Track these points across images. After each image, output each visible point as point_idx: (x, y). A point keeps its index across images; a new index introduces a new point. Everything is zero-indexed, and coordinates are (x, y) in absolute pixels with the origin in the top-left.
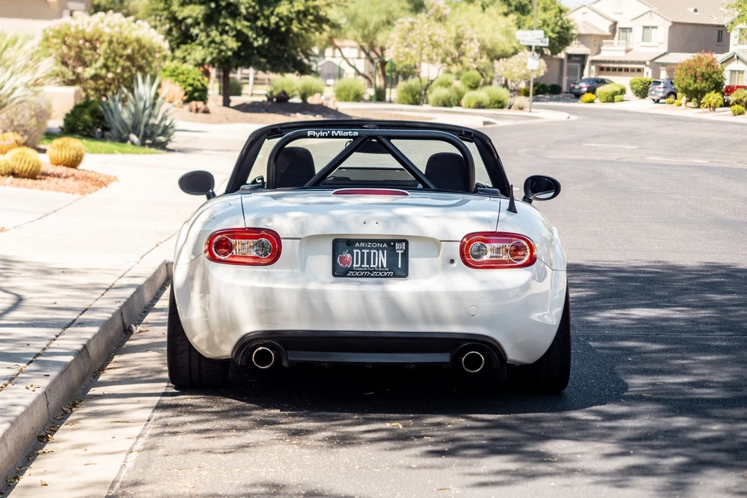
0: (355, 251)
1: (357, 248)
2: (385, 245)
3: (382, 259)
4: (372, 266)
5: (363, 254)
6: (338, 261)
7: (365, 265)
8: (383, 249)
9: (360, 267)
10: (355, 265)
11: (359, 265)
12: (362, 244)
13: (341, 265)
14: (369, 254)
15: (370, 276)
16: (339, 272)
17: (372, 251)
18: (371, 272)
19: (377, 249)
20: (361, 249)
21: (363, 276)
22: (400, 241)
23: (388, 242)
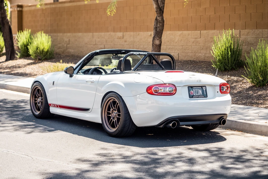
0: (194, 90)
1: (194, 89)
2: (201, 88)
3: (200, 92)
4: (198, 94)
5: (196, 90)
6: (190, 93)
7: (197, 94)
8: (200, 89)
9: (196, 95)
10: (194, 94)
11: (195, 94)
12: (195, 88)
13: (191, 94)
14: (197, 90)
15: (199, 98)
16: (191, 96)
17: (198, 90)
18: (199, 96)
19: (199, 89)
20: (195, 89)
21: (197, 98)
22: (204, 86)
23: (201, 87)
